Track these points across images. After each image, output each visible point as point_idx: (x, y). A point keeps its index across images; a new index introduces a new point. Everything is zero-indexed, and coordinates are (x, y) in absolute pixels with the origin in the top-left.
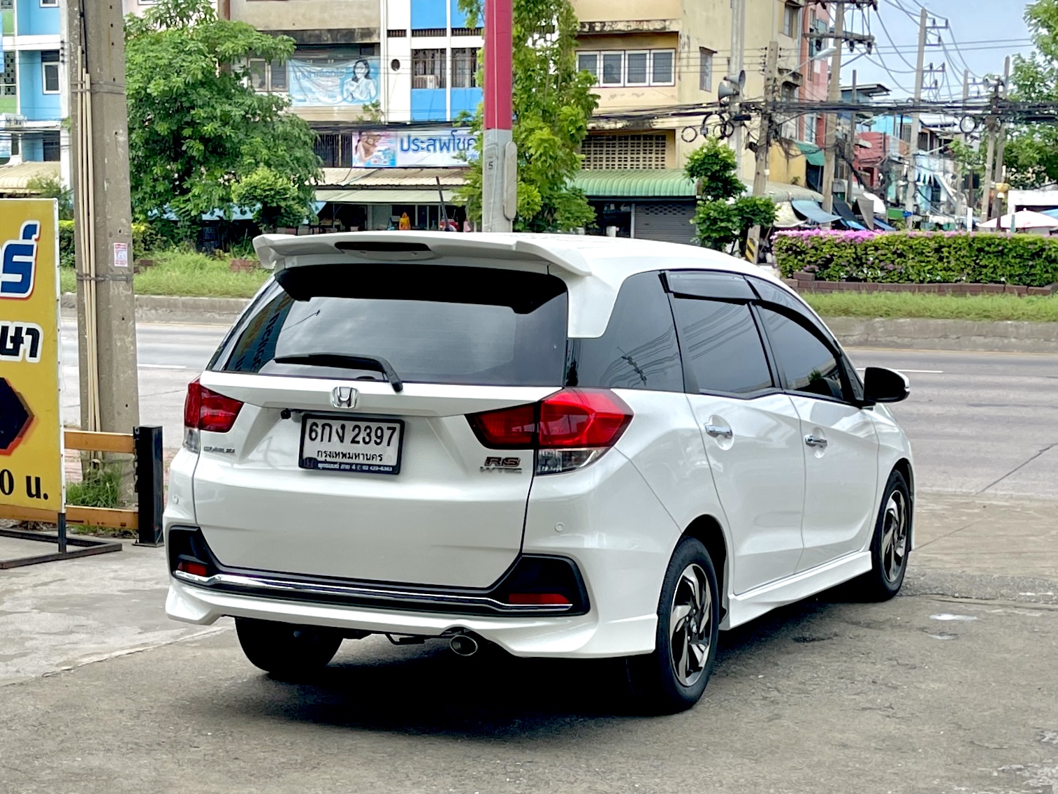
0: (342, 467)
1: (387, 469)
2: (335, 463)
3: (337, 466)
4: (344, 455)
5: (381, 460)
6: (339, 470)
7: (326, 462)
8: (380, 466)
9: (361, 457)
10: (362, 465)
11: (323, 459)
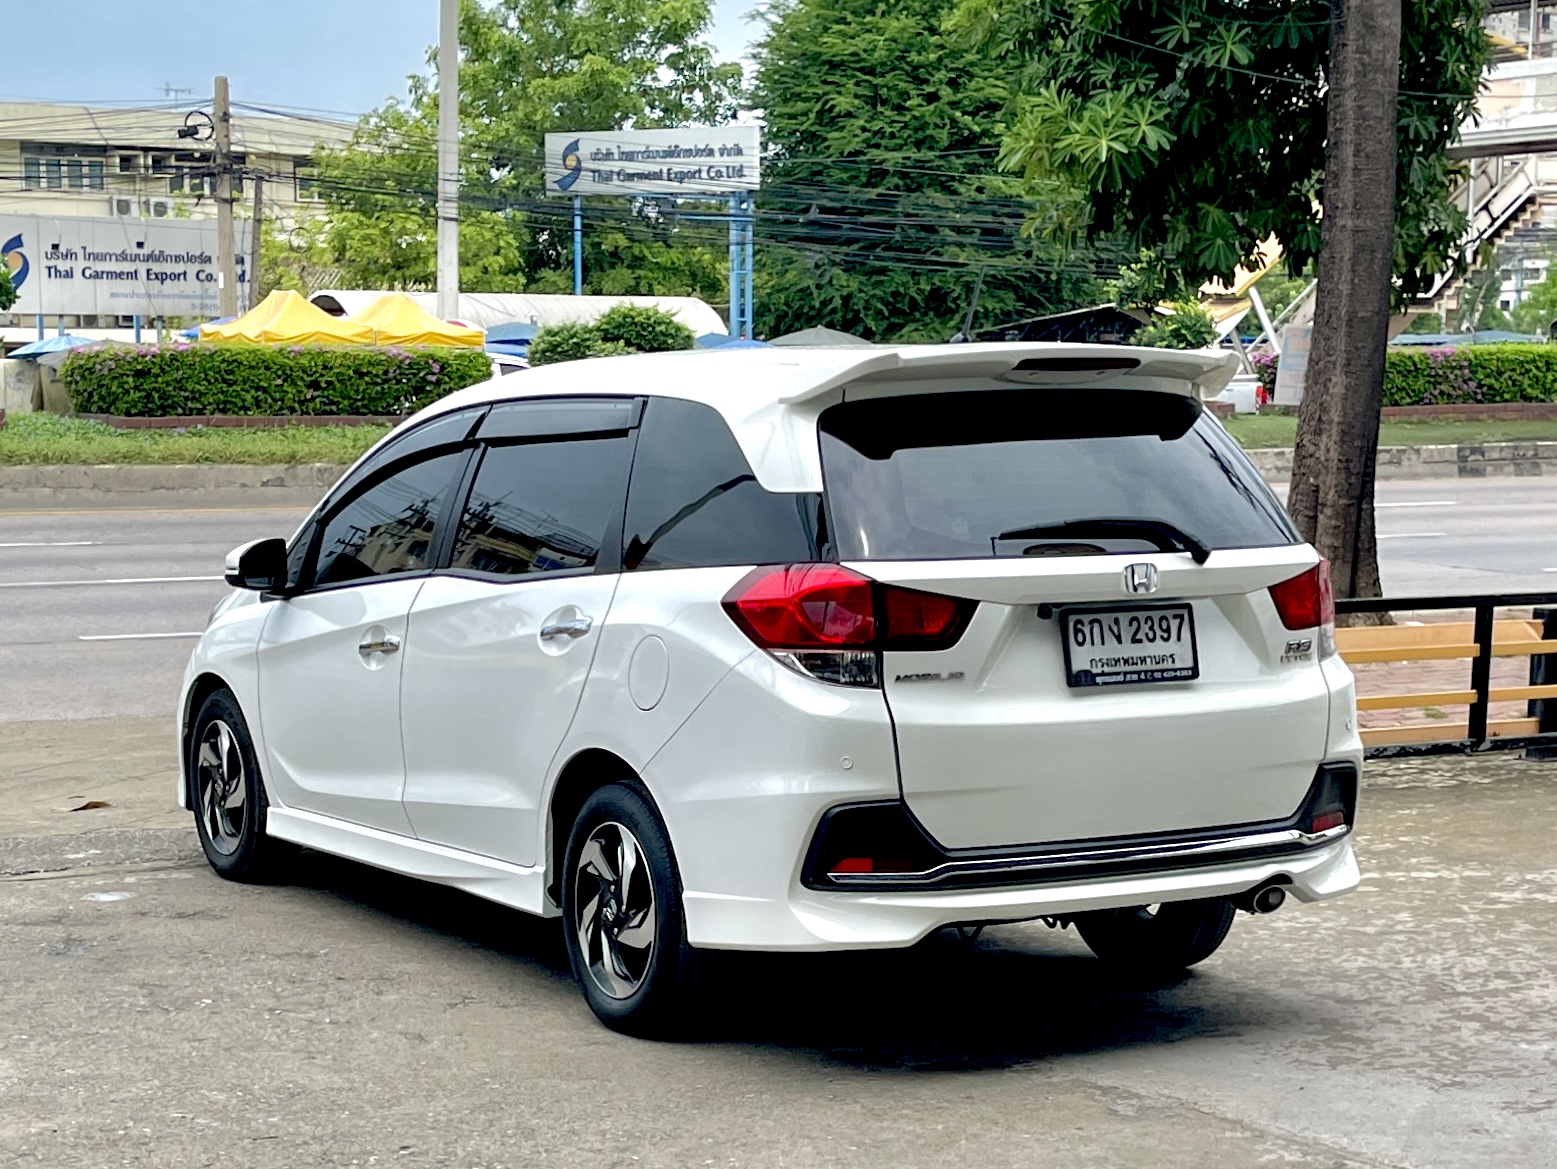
0: (1128, 677)
1: (1185, 673)
2: (1118, 674)
3: (1120, 678)
4: (1126, 662)
5: (1173, 662)
6: (1124, 682)
7: (1103, 674)
8: (1175, 670)
9: (1148, 660)
10: (1153, 671)
11: (1099, 670)
